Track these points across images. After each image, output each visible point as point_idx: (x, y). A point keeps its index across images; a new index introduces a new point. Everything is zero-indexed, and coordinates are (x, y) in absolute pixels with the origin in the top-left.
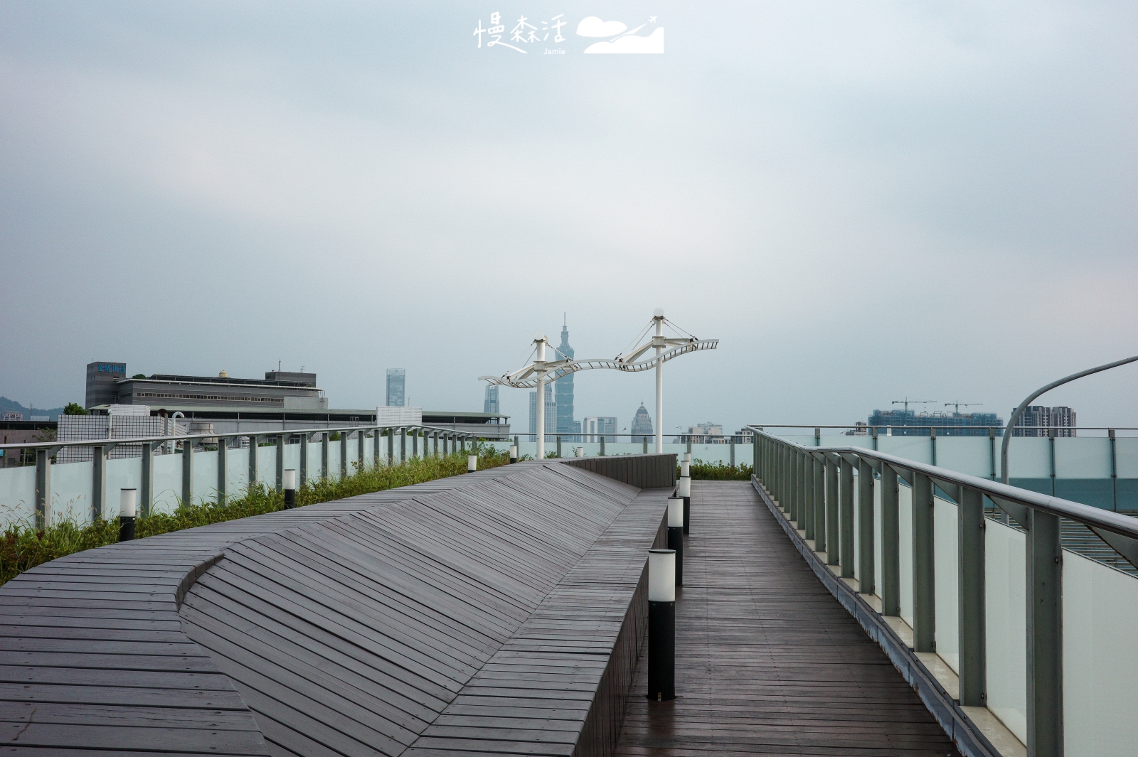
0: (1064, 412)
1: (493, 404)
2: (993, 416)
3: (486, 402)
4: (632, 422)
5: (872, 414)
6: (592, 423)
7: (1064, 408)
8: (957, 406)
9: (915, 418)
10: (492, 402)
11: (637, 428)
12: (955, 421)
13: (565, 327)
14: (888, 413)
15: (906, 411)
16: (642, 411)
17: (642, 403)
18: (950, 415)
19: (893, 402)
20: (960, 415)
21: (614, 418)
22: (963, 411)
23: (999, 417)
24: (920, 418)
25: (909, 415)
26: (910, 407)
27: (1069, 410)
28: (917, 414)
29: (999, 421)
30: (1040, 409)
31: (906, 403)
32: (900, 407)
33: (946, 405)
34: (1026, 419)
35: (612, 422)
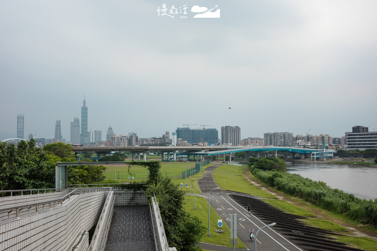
0: (237, 128)
1: (58, 127)
2: (215, 129)
3: (56, 126)
4: (107, 132)
5: (177, 129)
6: (93, 133)
7: (237, 127)
8: (204, 126)
9: (190, 130)
10: (58, 125)
11: (109, 134)
12: (203, 131)
13: (84, 100)
14: (182, 129)
15: (188, 128)
16: (110, 128)
17: (110, 126)
18: (202, 129)
19: (184, 125)
20: (205, 129)
21: (100, 131)
22: (206, 128)
23: (217, 129)
24: (192, 130)
25: (188, 129)
26: (189, 127)
27: (238, 127)
28: (191, 129)
29: (217, 131)
30: (230, 127)
31: (188, 125)
32: (186, 127)
33: (201, 126)
34: (225, 130)
35: (100, 132)
